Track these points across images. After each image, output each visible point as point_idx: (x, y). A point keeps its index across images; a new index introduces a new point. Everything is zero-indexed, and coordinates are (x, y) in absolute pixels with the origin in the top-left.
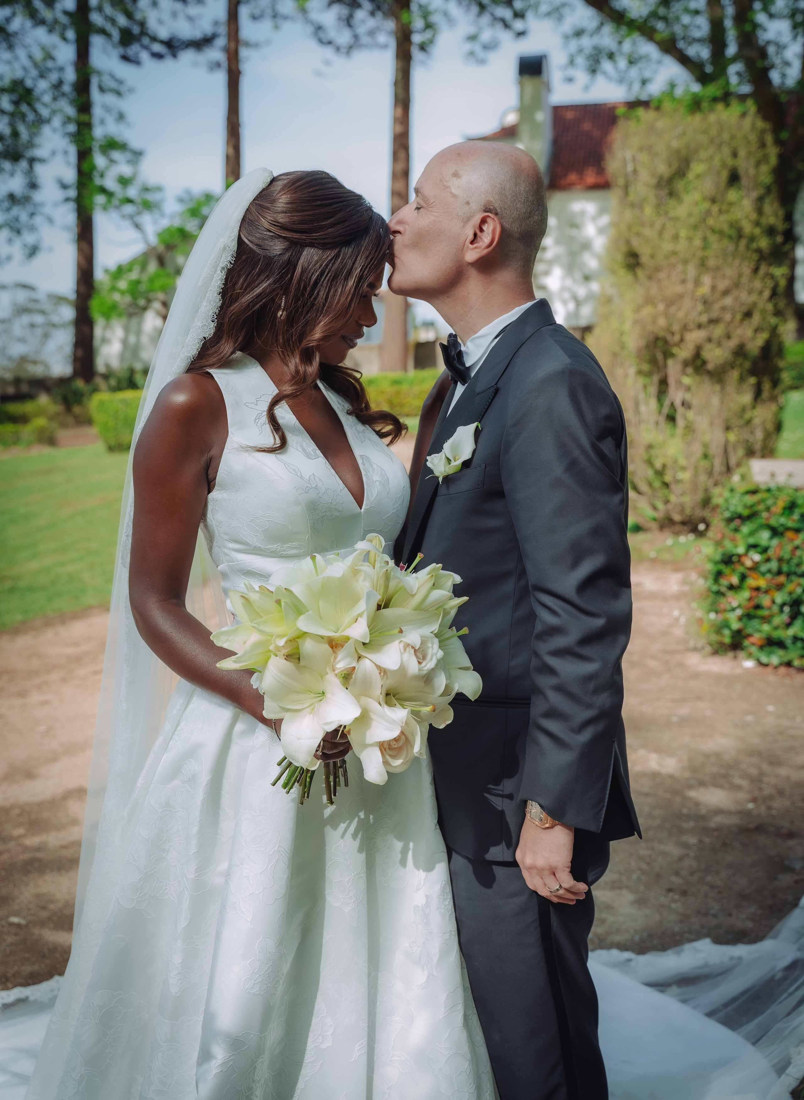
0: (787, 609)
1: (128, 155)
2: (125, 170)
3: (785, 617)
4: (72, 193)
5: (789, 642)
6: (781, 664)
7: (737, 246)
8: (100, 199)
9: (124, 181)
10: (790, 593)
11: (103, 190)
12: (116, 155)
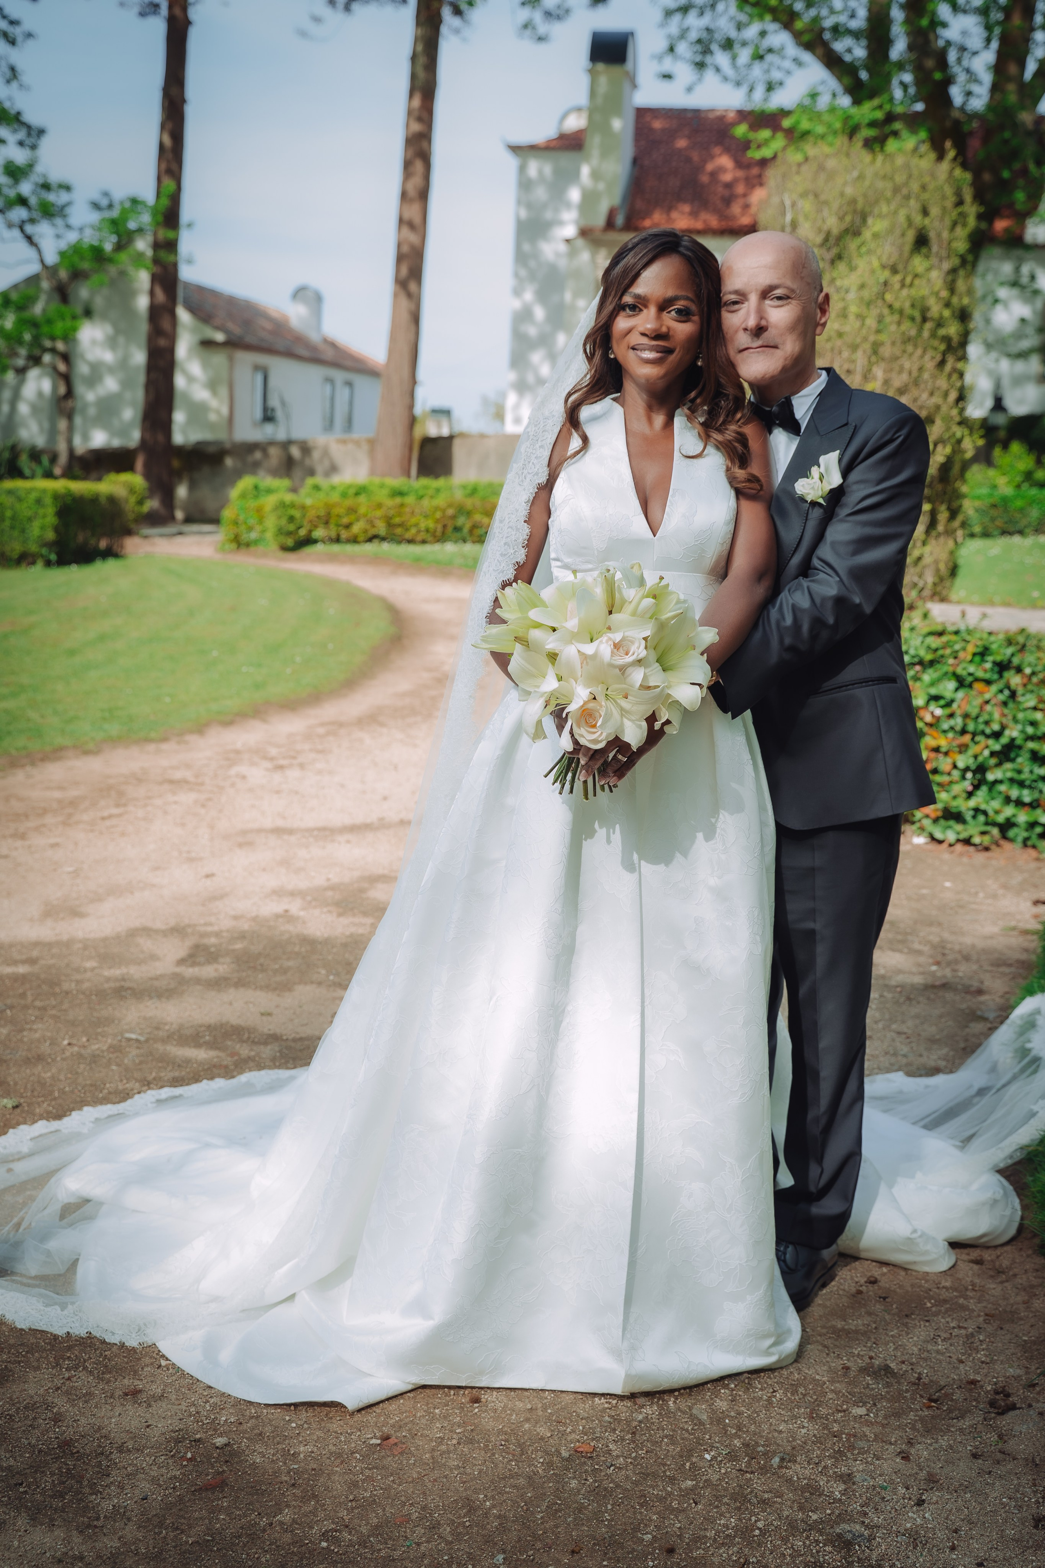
0: (969, 775)
3: (967, 785)
5: (968, 816)
6: (958, 841)
7: (920, 330)
10: (976, 757)
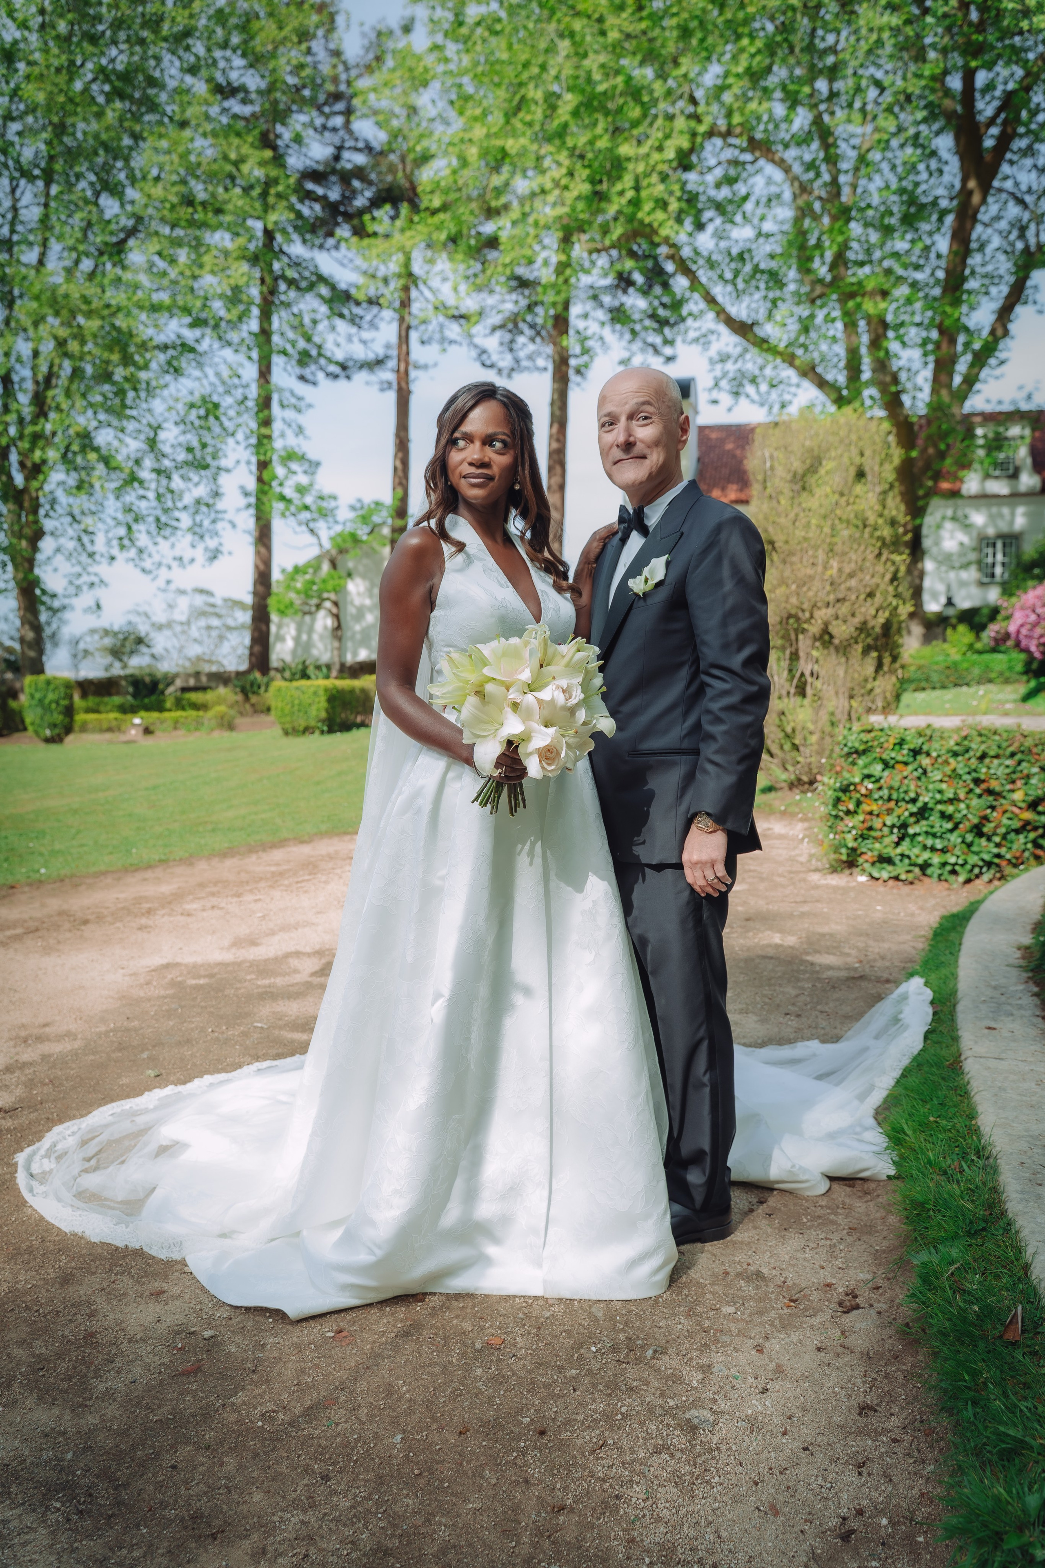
0: (895, 830)
1: (306, 466)
2: (304, 480)
3: (894, 838)
4: (253, 500)
5: (897, 859)
6: (891, 878)
8: (279, 506)
9: (301, 490)
10: (900, 817)
11: (282, 498)
12: (294, 466)
